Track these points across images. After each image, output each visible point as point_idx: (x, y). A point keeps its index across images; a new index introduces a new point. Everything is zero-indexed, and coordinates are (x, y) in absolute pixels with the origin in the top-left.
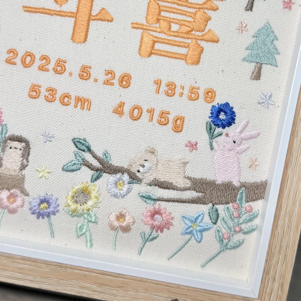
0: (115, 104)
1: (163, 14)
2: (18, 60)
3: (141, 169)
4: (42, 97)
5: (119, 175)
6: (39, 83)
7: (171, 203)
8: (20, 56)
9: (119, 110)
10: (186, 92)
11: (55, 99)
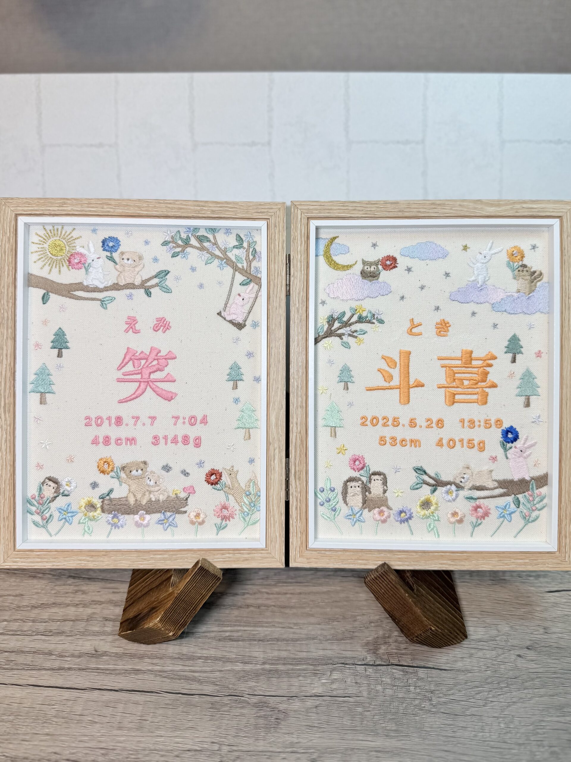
0: (436, 440)
1: (456, 375)
2: (368, 423)
3: (462, 480)
4: (388, 443)
5: (449, 486)
6: (384, 435)
7: (487, 499)
8: (369, 419)
9: (440, 444)
10: (482, 424)
11: (397, 444)
